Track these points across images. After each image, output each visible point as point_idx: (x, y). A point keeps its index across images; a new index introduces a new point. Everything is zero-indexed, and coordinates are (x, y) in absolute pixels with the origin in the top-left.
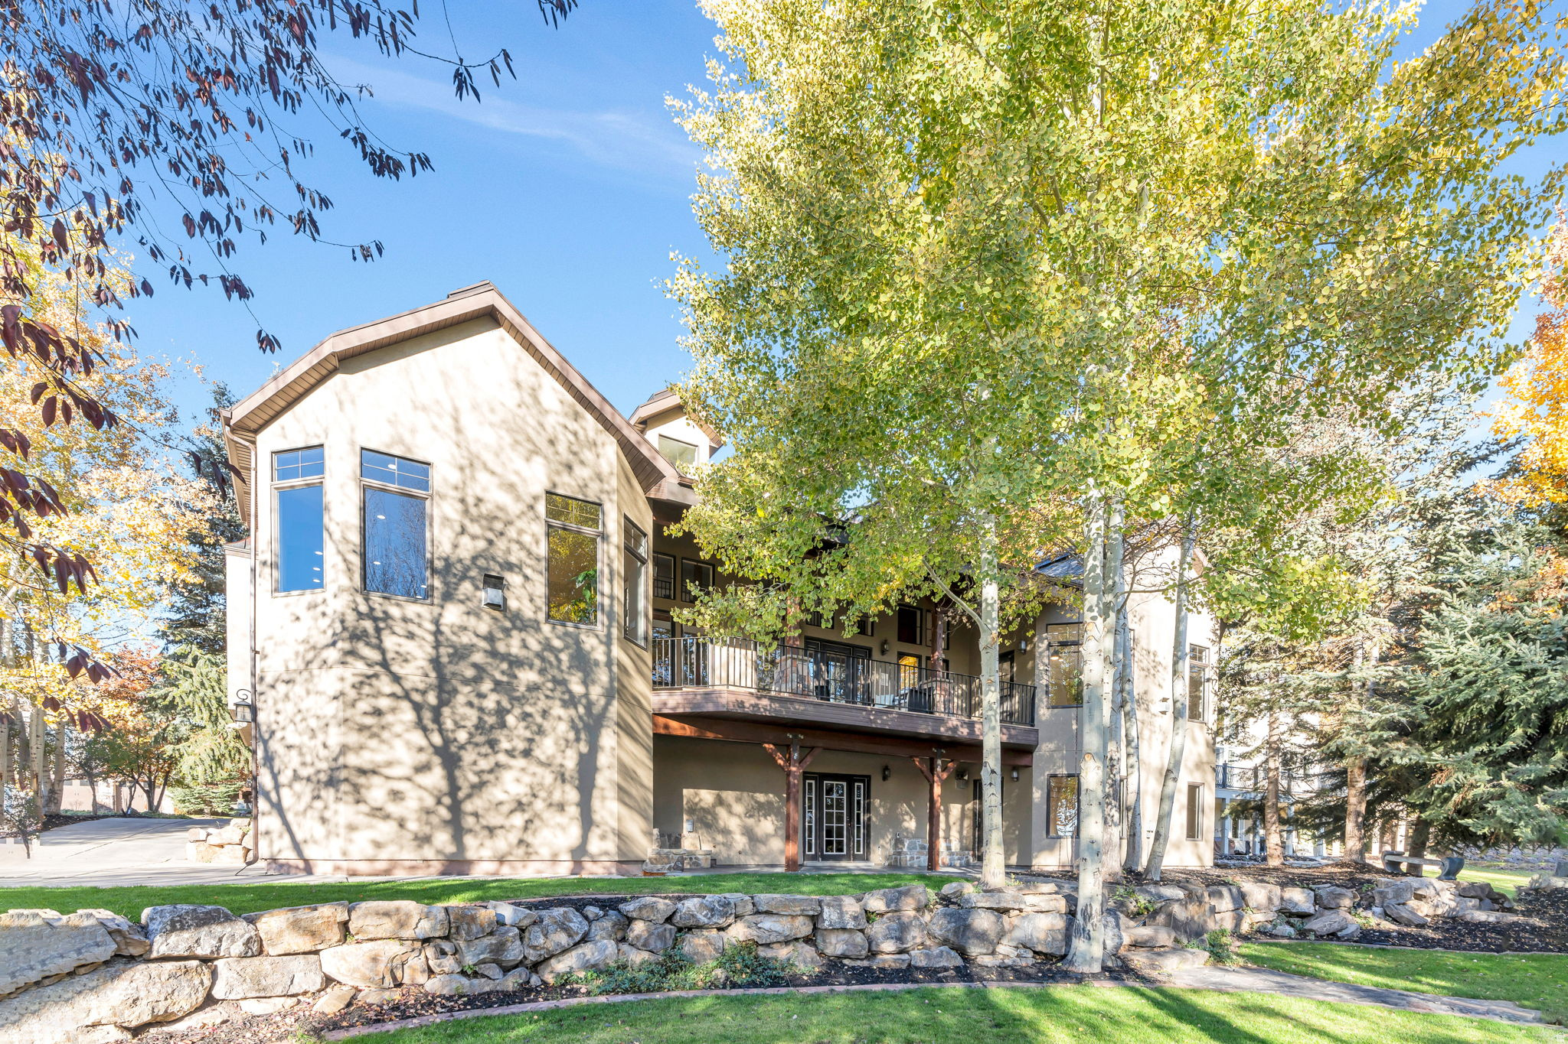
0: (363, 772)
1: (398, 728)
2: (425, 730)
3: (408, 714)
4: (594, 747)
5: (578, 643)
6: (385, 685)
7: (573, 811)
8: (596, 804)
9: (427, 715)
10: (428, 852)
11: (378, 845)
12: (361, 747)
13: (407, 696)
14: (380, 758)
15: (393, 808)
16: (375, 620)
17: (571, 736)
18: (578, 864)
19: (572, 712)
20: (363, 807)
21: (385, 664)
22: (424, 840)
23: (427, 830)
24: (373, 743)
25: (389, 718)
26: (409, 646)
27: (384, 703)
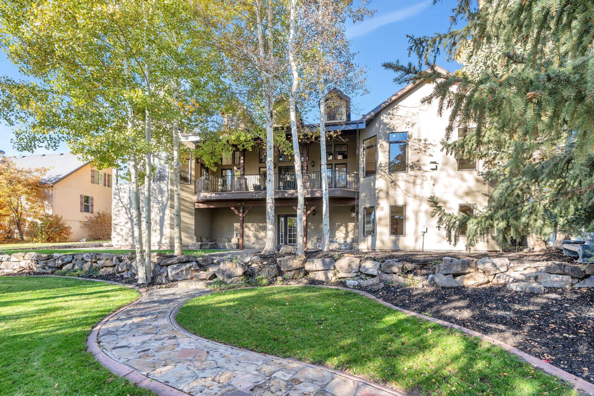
0: (116, 225)
1: (122, 214)
2: (127, 214)
3: (124, 210)
4: (164, 214)
5: (160, 186)
6: (121, 205)
7: (158, 232)
8: (164, 230)
9: (128, 210)
10: (127, 243)
11: (118, 241)
12: (116, 219)
13: (124, 206)
14: (119, 221)
15: (121, 233)
16: (118, 190)
17: (158, 212)
18: (160, 247)
19: (159, 205)
20: (116, 233)
21: (120, 200)
22: (126, 240)
23: (127, 238)
24: (118, 218)
25: (121, 212)
26: (124, 195)
27: (120, 208)
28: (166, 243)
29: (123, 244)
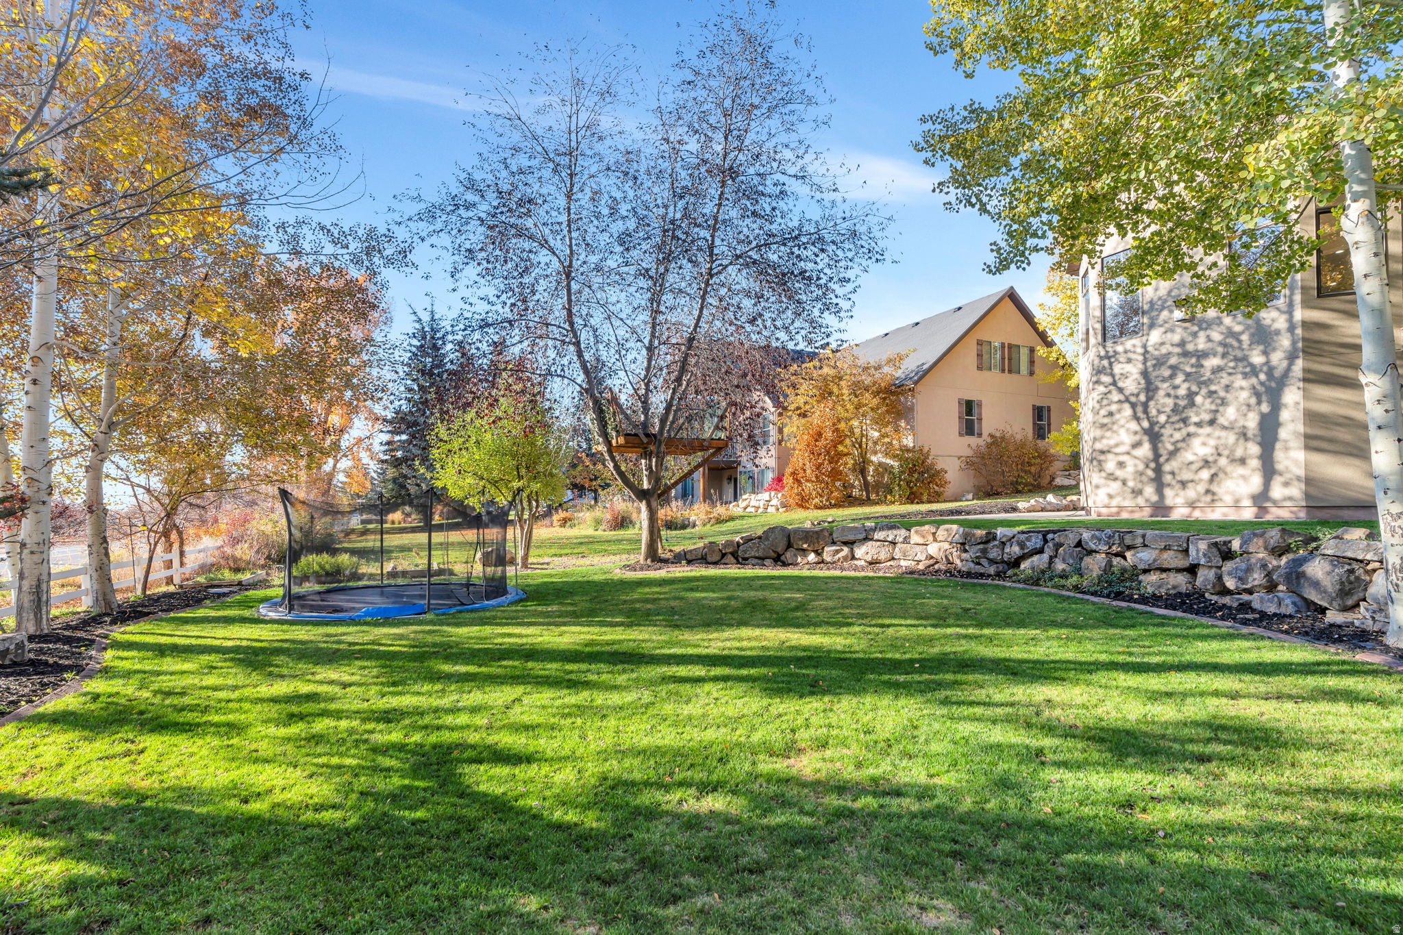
0: (1103, 452)
1: (1122, 422)
2: (1137, 419)
3: (1128, 411)
4: (1276, 406)
5: (1258, 322)
6: (1116, 396)
7: (1255, 463)
8: (1279, 455)
9: (1139, 409)
10: (1140, 501)
11: (1110, 496)
12: (1102, 437)
13: (1127, 400)
14: (1112, 442)
15: (1119, 473)
16: (1109, 358)
17: (1253, 400)
18: (1263, 510)
19: (1254, 381)
20: (1103, 474)
21: (1114, 383)
22: (1137, 492)
23: (1139, 486)
24: (1108, 434)
25: (1117, 416)
26: (1129, 368)
27: (1114, 407)
28: (1290, 498)
29: (1126, 503)
